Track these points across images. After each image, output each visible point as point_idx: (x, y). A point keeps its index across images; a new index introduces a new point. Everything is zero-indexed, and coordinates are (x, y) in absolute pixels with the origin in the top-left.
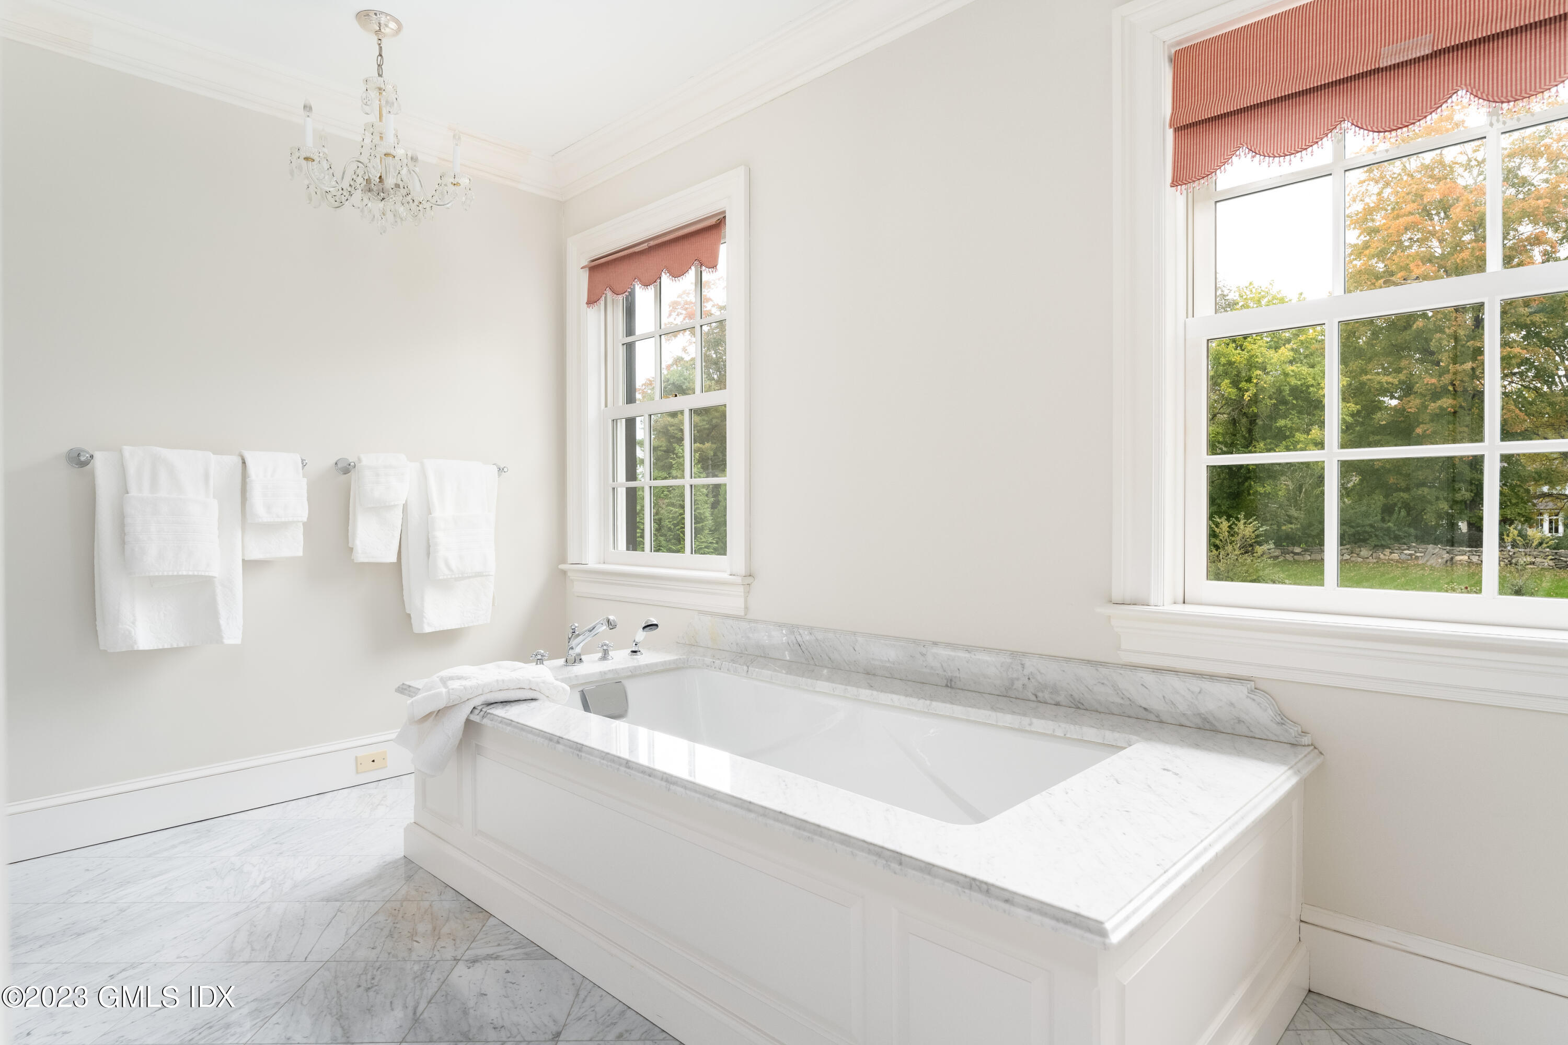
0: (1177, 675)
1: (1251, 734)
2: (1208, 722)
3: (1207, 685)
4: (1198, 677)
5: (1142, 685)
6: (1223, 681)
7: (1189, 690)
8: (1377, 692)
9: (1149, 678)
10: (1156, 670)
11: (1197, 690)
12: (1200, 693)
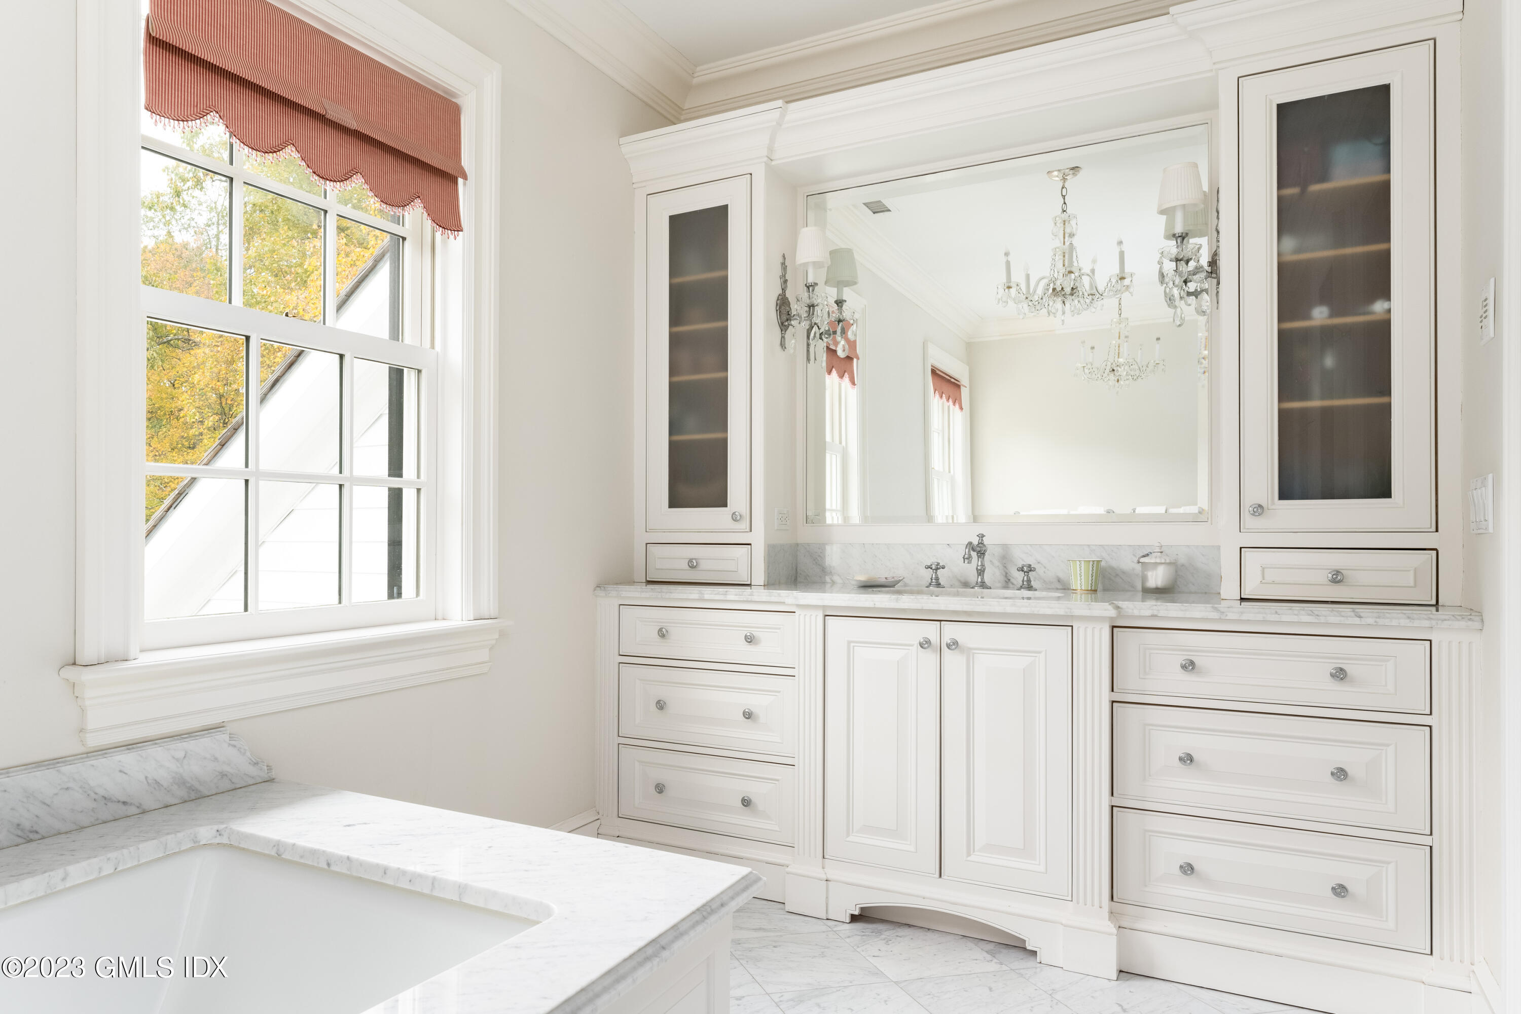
0: (156, 744)
1: (233, 786)
2: (193, 790)
3: (190, 745)
4: (178, 739)
5: (121, 771)
6: (204, 735)
7: (174, 757)
8: (286, 711)
9: (127, 759)
10: (130, 746)
11: (182, 754)
12: (185, 757)
